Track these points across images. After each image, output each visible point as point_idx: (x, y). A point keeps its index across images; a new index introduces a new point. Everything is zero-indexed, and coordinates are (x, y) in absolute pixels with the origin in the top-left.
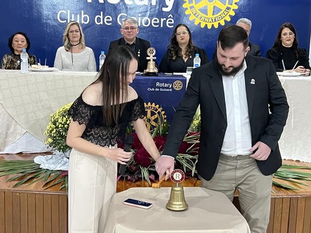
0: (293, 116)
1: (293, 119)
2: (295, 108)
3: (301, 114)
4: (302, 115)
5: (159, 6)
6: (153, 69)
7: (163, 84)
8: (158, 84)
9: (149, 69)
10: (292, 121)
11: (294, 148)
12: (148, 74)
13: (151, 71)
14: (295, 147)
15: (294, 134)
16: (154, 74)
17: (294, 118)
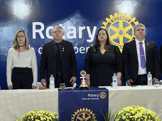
5: (84, 39)
6: (85, 85)
7: (93, 95)
8: (89, 95)
9: (82, 85)
12: (82, 88)
13: (84, 86)
16: (86, 88)
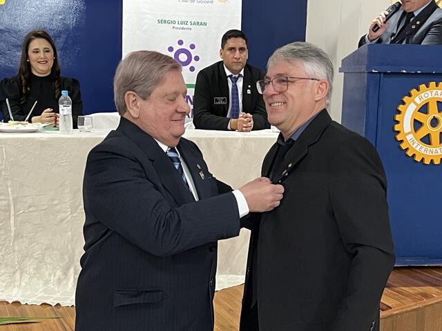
0: (12, 212)
1: (12, 218)
2: (15, 195)
3: (30, 207)
4: (31, 209)
10: (12, 221)
11: (18, 276)
14: (21, 273)
15: (16, 248)
17: (15, 216)
